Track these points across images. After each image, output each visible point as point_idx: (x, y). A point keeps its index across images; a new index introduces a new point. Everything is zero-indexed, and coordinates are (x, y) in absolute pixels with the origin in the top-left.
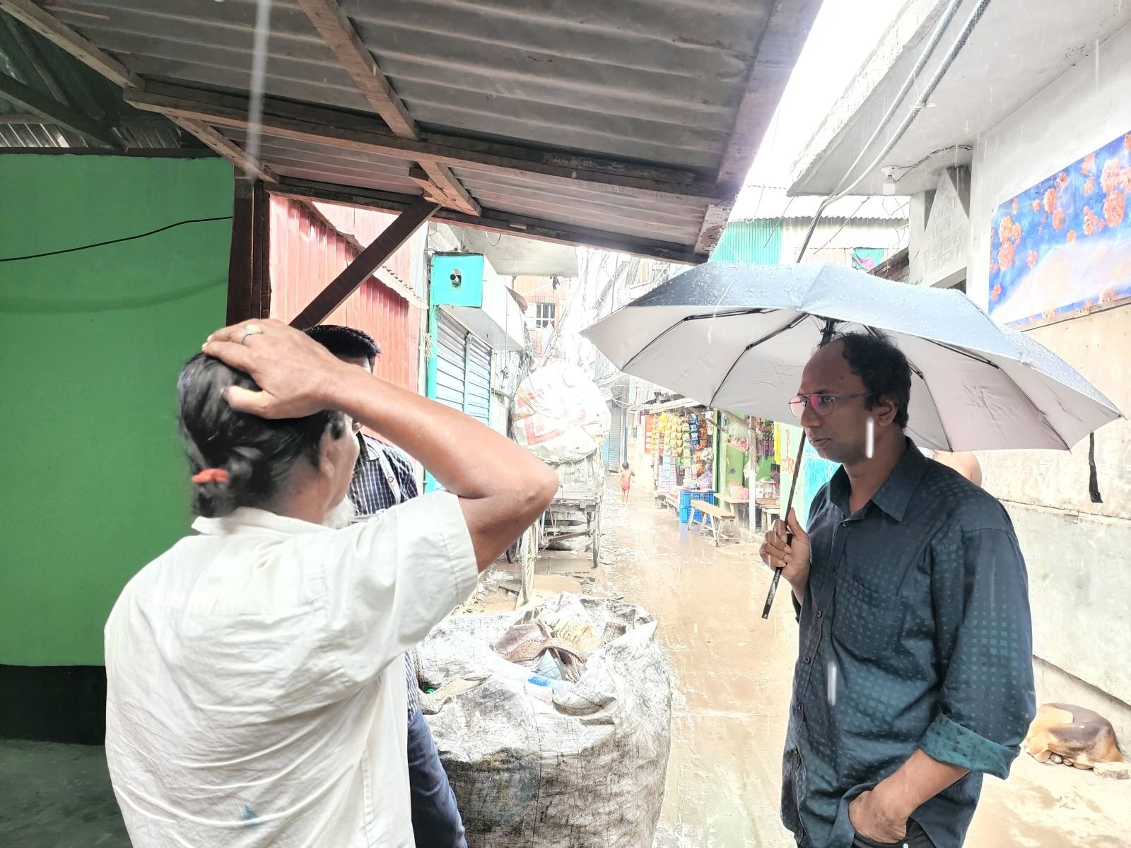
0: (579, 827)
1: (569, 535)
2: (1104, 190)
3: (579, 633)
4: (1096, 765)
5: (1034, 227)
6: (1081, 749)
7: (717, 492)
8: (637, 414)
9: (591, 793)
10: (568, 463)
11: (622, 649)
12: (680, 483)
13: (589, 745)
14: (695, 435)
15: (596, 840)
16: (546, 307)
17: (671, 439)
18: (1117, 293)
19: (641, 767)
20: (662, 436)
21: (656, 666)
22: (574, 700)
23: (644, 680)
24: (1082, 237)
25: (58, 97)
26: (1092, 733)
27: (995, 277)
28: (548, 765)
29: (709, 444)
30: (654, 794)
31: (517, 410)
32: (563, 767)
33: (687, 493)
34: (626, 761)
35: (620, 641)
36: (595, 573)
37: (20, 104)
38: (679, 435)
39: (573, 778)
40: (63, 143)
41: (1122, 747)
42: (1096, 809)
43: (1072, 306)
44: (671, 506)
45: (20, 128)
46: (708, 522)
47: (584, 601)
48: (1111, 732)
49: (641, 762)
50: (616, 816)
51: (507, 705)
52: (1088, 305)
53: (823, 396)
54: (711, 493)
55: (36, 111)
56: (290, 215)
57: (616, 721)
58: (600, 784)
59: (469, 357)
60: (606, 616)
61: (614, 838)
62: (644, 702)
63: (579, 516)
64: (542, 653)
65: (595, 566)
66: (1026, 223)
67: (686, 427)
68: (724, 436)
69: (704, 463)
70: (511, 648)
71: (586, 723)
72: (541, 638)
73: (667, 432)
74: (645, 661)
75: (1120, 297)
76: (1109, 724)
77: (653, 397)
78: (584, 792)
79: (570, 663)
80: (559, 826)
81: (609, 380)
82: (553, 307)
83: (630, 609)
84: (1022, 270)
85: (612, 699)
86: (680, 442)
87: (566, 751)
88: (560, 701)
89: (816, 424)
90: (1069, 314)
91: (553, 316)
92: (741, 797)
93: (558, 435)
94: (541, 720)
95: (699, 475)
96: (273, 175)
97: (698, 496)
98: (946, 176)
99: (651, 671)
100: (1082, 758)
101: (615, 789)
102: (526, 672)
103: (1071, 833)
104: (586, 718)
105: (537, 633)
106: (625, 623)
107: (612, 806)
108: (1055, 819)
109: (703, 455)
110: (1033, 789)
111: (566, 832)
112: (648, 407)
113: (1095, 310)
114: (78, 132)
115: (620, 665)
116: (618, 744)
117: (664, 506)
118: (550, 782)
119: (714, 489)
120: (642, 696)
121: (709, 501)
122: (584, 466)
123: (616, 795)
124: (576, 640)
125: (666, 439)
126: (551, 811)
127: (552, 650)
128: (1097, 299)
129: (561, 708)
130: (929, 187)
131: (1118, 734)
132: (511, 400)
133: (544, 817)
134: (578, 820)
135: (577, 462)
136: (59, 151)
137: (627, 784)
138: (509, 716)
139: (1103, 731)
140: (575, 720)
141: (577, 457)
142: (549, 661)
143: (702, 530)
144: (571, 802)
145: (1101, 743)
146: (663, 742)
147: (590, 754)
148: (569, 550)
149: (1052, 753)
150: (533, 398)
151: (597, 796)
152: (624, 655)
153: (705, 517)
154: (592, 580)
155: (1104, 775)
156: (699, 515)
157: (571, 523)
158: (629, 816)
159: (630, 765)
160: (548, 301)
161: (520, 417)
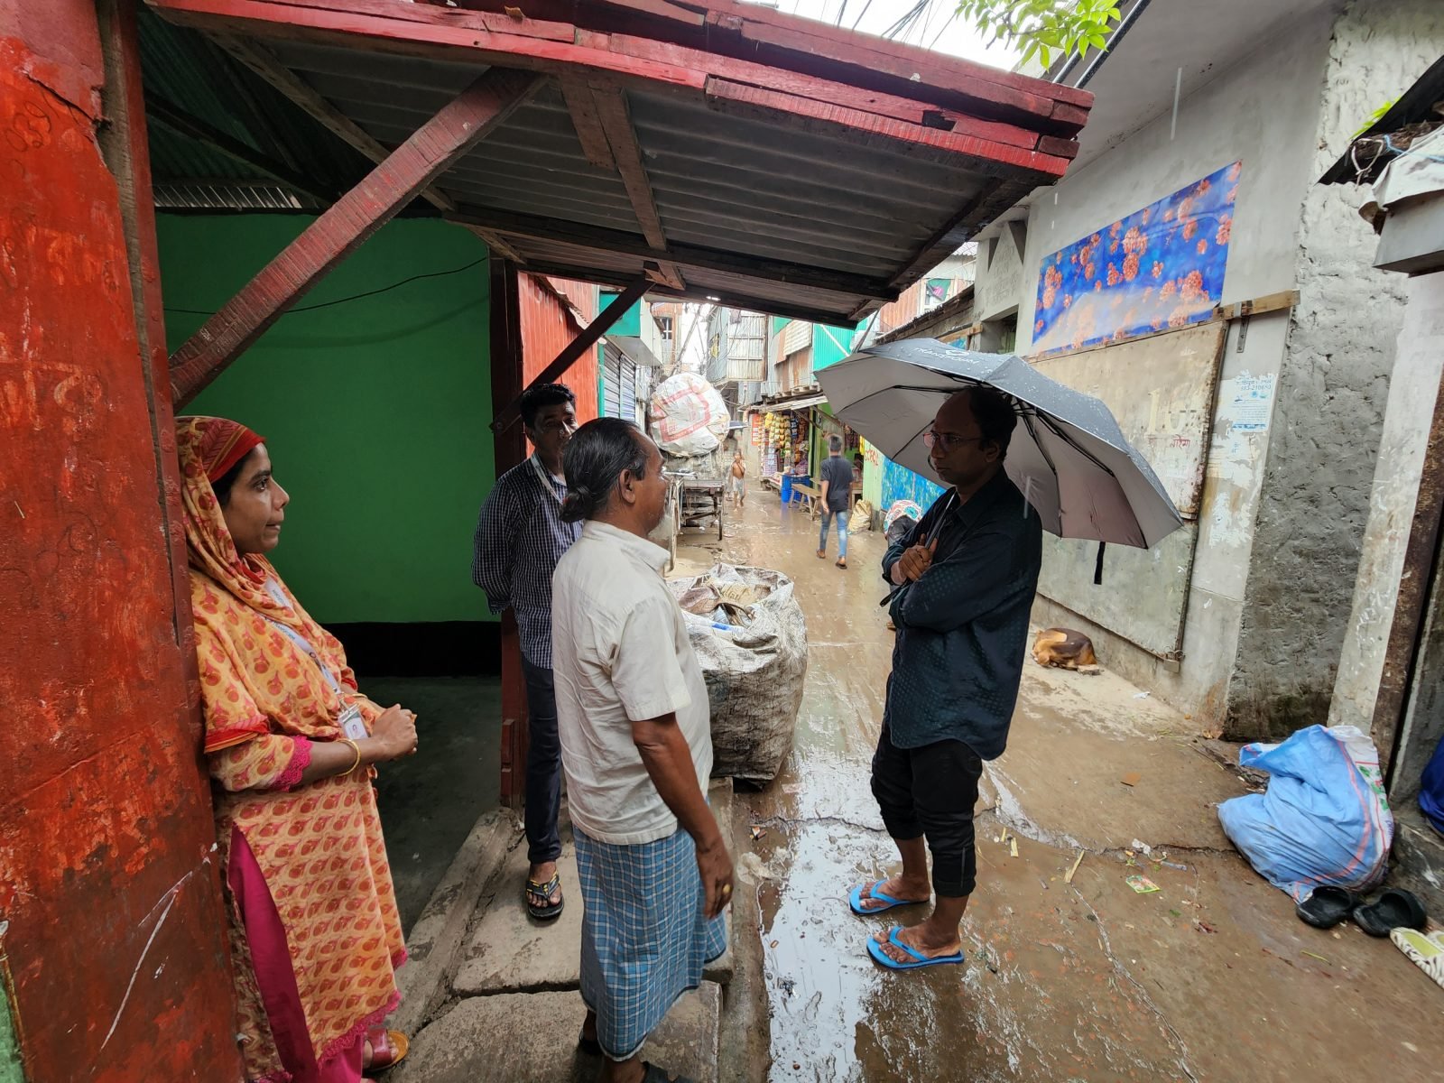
0: (755, 716)
1: (699, 515)
2: (1125, 251)
3: (740, 593)
4: (1080, 667)
5: (1071, 276)
6: (1071, 658)
7: (812, 476)
8: (745, 413)
9: (763, 696)
10: (695, 457)
11: (773, 603)
12: (780, 469)
13: (762, 666)
14: (794, 431)
15: (765, 724)
16: (664, 320)
17: (775, 435)
18: (1126, 333)
19: (793, 679)
20: (767, 432)
21: (796, 614)
22: (748, 637)
23: (788, 624)
24: (1106, 287)
25: (292, 165)
26: (1078, 647)
27: (1040, 312)
28: (735, 680)
29: (806, 438)
30: (798, 695)
31: (653, 413)
32: (745, 680)
33: (787, 478)
34: (784, 676)
35: (771, 597)
36: (722, 544)
37: (261, 171)
38: (782, 431)
39: (751, 687)
40: (297, 205)
41: (1097, 655)
42: (1078, 694)
43: (1094, 341)
44: (774, 488)
45: (259, 191)
46: (806, 501)
47: (737, 570)
48: (1090, 645)
49: (792, 676)
50: (778, 709)
51: (703, 643)
52: (1105, 340)
53: (949, 437)
54: (807, 478)
55: (273, 176)
56: (536, 294)
57: (779, 651)
58: (768, 690)
59: (622, 374)
60: (754, 580)
61: (776, 723)
62: (791, 638)
63: (709, 500)
64: (716, 608)
65: (721, 539)
66: (1066, 271)
67: (787, 424)
68: (819, 431)
69: (801, 453)
70: (690, 605)
71: (757, 653)
72: (714, 597)
73: (772, 428)
74: (789, 610)
75: (1129, 335)
76: (1089, 641)
77: (761, 399)
78: (757, 695)
79: (735, 613)
80: (742, 717)
81: (722, 383)
82: (670, 321)
83: (772, 575)
84: (1060, 310)
85: (775, 637)
86: (782, 437)
87: (747, 671)
88: (739, 639)
89: (941, 456)
90: (1091, 347)
91: (670, 329)
92: (848, 697)
93: (688, 434)
94: (727, 652)
95: (796, 463)
96: (524, 259)
97: (797, 481)
98: (1007, 229)
99: (793, 617)
100: (1071, 664)
101: (777, 693)
102: (709, 621)
103: (1062, 709)
104: (757, 650)
105: (711, 594)
106: (769, 585)
107: (775, 703)
108: (1053, 701)
109: (801, 447)
110: (1039, 683)
111: (746, 720)
112: (755, 407)
113: (1110, 344)
114: (308, 194)
115: (773, 613)
116: (781, 666)
117: (768, 489)
118: (736, 690)
119: (809, 474)
120: (789, 634)
121: (805, 484)
122: (709, 459)
123: (778, 697)
124: (738, 598)
125: (771, 434)
126: (737, 708)
127: (720, 605)
128: (1111, 336)
129: (737, 643)
130: (993, 236)
131: (1095, 647)
132: (648, 405)
133: (732, 711)
134: (754, 712)
135: (703, 456)
136: (293, 211)
137: (784, 690)
138: (705, 650)
139: (1086, 646)
140: (749, 651)
141: (702, 452)
142: (721, 613)
143: (801, 507)
144: (750, 702)
145: (1084, 653)
146: (803, 661)
147: (761, 672)
148: (698, 526)
149: (1051, 661)
150: (666, 403)
151: (766, 697)
152: (775, 607)
153: (803, 497)
154: (720, 550)
155: (1085, 673)
156: (798, 495)
157: (700, 505)
158: (785, 709)
159: (786, 678)
160: (666, 315)
161: (656, 419)
